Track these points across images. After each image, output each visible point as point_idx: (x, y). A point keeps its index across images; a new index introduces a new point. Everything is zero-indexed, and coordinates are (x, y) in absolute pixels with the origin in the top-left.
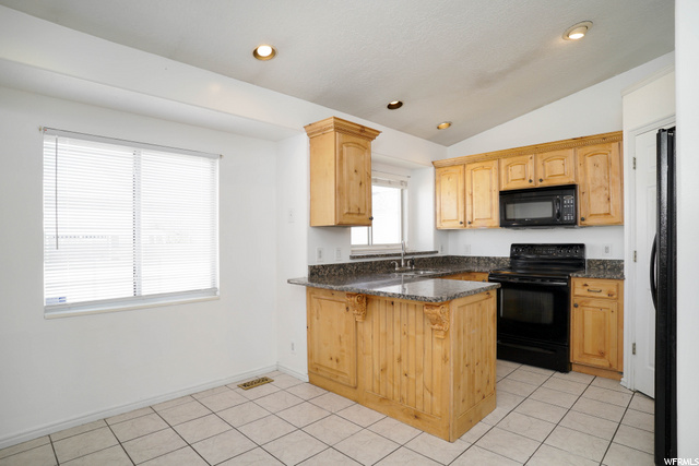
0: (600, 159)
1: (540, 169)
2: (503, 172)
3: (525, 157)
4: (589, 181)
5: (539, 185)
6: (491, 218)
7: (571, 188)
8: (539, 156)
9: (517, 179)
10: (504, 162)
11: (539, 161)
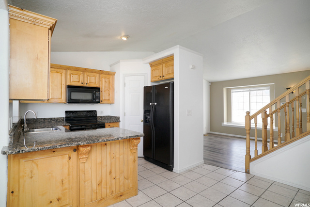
0: (107, 80)
1: (85, 79)
2: (68, 77)
3: (80, 72)
4: (103, 87)
5: (85, 85)
6: (61, 98)
7: (98, 89)
8: (85, 73)
9: (75, 81)
10: (69, 72)
11: (85, 76)
